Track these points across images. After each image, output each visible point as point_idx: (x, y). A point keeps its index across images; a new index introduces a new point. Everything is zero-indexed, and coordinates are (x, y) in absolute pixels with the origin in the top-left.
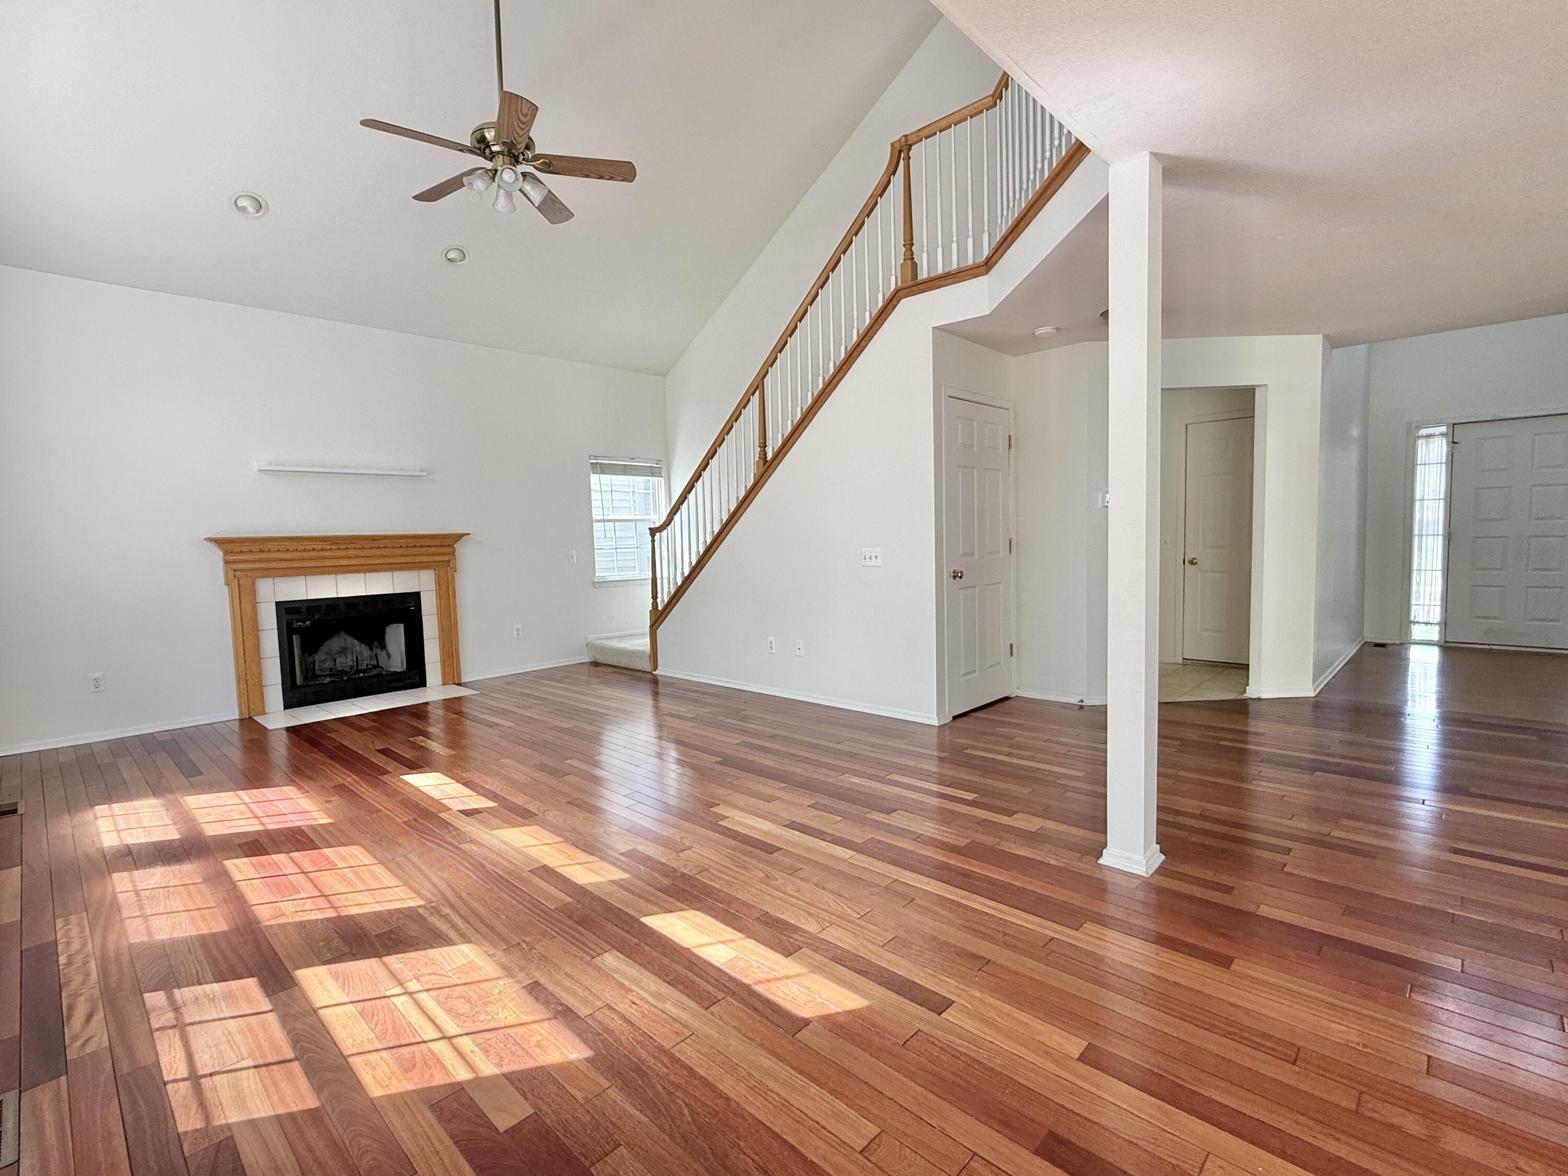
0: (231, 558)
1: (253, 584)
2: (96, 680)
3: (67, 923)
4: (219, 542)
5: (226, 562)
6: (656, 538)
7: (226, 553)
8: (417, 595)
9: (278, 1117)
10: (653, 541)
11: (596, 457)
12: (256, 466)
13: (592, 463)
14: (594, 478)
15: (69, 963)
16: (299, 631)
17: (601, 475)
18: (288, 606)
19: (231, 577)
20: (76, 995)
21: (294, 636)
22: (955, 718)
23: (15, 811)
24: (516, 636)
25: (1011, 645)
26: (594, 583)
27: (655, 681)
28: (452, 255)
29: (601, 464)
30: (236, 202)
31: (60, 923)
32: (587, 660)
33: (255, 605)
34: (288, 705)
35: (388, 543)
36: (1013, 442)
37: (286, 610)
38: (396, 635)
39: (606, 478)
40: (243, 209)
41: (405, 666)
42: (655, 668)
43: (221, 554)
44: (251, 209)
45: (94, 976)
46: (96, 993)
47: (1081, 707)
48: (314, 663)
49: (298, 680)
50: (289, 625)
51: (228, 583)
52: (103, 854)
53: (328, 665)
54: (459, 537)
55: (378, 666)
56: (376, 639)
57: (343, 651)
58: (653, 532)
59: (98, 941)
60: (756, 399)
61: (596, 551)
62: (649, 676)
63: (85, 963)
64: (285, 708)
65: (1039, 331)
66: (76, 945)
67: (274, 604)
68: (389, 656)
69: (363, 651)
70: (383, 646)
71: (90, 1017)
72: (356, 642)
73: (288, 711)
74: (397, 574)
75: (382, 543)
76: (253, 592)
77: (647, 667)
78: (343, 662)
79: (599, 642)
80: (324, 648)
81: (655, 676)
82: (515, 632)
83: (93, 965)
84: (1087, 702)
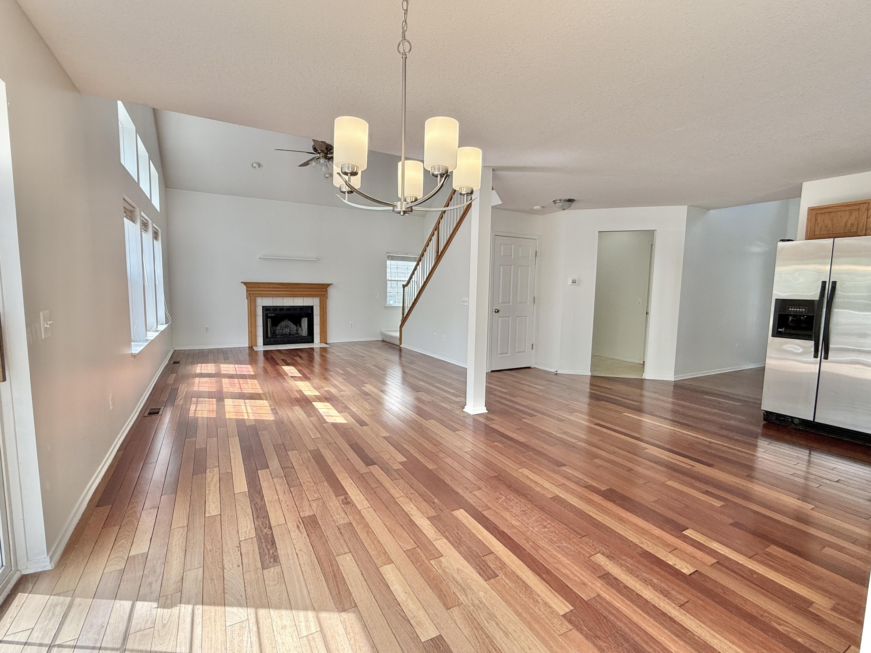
0: (248, 289)
1: (255, 299)
2: (207, 328)
3: (182, 385)
4: (245, 283)
5: (247, 291)
6: (405, 289)
7: (247, 287)
8: (312, 307)
9: (207, 417)
10: (404, 290)
11: (389, 253)
12: (258, 256)
13: (388, 256)
14: (388, 262)
15: (180, 391)
16: (270, 317)
17: (392, 261)
18: (267, 308)
19: (248, 296)
20: (180, 396)
21: (268, 319)
22: (492, 371)
23: (179, 363)
24: (350, 326)
25: (532, 344)
26: (386, 307)
27: (400, 350)
28: (327, 176)
29: (391, 256)
30: (252, 165)
31: (181, 385)
32: (381, 339)
33: (255, 307)
34: (264, 344)
35: (302, 286)
36: (537, 254)
37: (266, 309)
38: (305, 322)
39: (393, 262)
40: (255, 167)
41: (307, 334)
42: (401, 344)
43: (246, 287)
44: (257, 167)
45: (184, 394)
46: (183, 397)
47: (557, 374)
48: (275, 330)
49: (269, 335)
50: (267, 315)
51: (247, 298)
52: (195, 374)
53: (281, 331)
54: (329, 285)
55: (297, 333)
56: (297, 322)
57: (286, 327)
58: (404, 286)
59: (187, 388)
60: (436, 233)
61: (388, 294)
62: (398, 347)
63: (183, 392)
64: (264, 345)
65: (535, 208)
66: (182, 389)
67: (262, 307)
68: (302, 330)
69: (293, 327)
70: (300, 326)
71: (181, 400)
72: (292, 324)
73: (264, 346)
74: (305, 299)
75: (300, 286)
76: (255, 301)
77: (398, 343)
78: (287, 331)
79: (384, 332)
80: (279, 325)
81: (401, 347)
82: (350, 325)
83: (185, 393)
84: (559, 372)
